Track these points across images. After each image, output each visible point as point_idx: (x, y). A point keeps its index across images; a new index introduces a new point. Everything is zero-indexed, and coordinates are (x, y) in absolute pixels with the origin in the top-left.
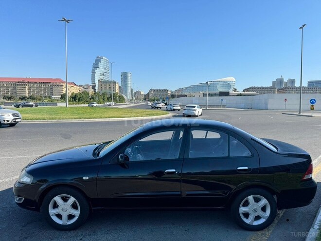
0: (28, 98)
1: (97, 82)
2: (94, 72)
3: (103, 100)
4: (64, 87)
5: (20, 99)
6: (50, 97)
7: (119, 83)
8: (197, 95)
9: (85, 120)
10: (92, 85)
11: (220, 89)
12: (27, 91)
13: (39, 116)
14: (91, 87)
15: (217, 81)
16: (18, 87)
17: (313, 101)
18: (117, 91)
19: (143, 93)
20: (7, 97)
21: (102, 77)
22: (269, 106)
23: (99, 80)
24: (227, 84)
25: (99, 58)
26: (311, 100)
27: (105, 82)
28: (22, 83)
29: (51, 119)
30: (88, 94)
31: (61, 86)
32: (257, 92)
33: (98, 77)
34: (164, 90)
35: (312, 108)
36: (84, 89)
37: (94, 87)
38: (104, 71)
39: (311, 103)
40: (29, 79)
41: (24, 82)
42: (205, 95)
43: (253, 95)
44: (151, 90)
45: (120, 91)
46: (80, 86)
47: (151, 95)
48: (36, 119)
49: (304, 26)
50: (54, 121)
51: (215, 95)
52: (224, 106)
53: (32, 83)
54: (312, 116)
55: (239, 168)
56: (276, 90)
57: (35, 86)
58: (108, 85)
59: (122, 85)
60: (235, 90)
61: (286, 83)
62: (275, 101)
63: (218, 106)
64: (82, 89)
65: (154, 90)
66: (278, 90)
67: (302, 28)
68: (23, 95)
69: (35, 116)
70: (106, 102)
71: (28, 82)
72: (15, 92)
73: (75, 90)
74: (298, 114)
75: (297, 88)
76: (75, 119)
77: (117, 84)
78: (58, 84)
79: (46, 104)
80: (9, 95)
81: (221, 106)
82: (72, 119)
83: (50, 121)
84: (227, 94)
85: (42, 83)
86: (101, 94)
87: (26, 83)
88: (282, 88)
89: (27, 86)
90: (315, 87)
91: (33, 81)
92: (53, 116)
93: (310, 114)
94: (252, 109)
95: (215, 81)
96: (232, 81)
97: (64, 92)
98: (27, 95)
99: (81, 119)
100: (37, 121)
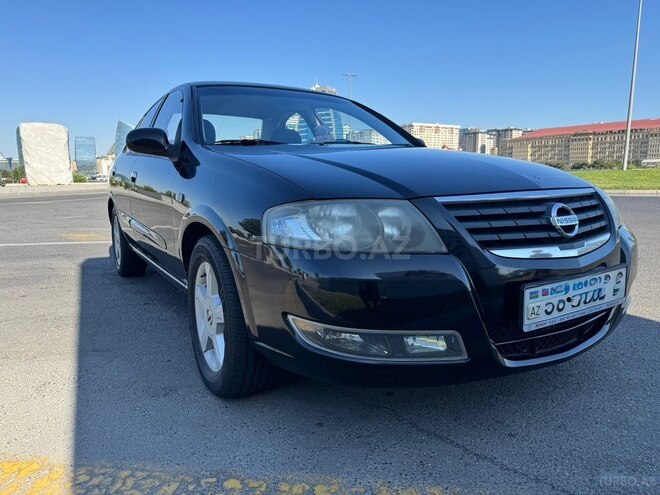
0: (590, 167)
5: (574, 167)
6: (637, 163)
9: (627, 191)
12: (590, 151)
16: (574, 144)
28: (581, 135)
40: (598, 125)
41: (587, 134)
53: (601, 133)
57: (608, 139)
71: (594, 134)
72: (567, 156)
80: (555, 161)
87: (591, 134)
89: (591, 142)
91: (604, 130)
98: (589, 160)
99: (618, 189)
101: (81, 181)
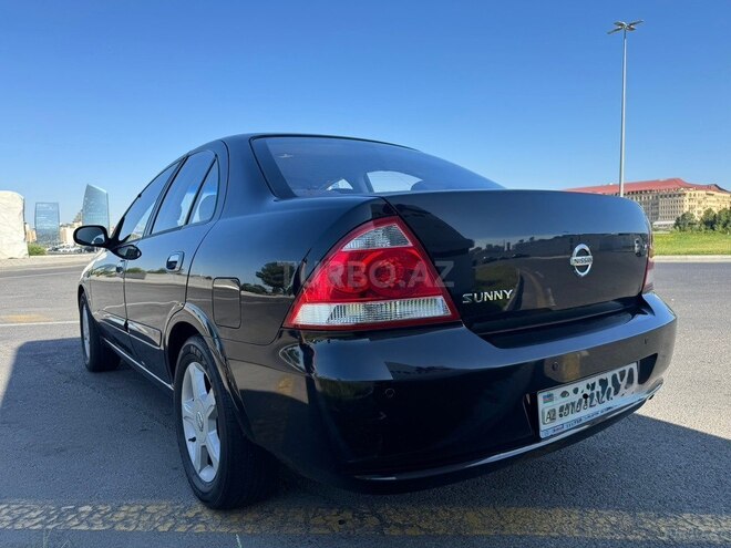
4: (686, 198)
31: (680, 195)
73: (717, 203)
78: (672, 192)
97: (685, 210)
101: (38, 254)
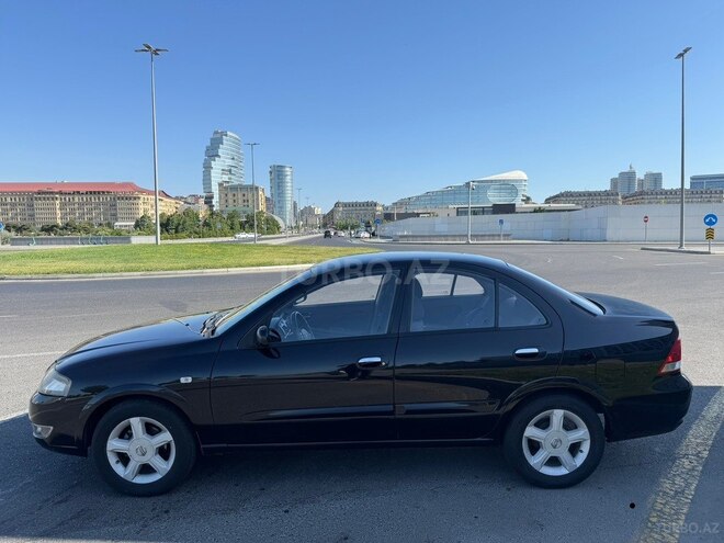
0: (61, 229)
1: (215, 190)
2: (207, 167)
3: (232, 228)
4: (141, 201)
5: (43, 229)
6: (109, 225)
7: (265, 191)
8: (442, 213)
10: (205, 195)
11: (494, 198)
12: (58, 212)
13: (101, 265)
14: (202, 201)
15: (487, 181)
16: (38, 204)
17: (711, 220)
18: (262, 207)
19: (318, 211)
20: (14, 227)
21: (226, 178)
22: (610, 234)
23: (220, 185)
24: (510, 187)
25: (218, 136)
26: (706, 218)
27: (234, 188)
28: (46, 193)
29: (129, 271)
30: (197, 216)
31: (135, 199)
32: (577, 204)
33: (217, 177)
34: (367, 204)
35: (710, 235)
36: (187, 206)
37: (208, 201)
38: (231, 162)
39: (707, 224)
40: (63, 184)
41: (52, 193)
42: (459, 212)
43: (569, 210)
44: (337, 205)
45: (268, 208)
46: (177, 198)
47: (337, 217)
48: (96, 272)
49: (685, 51)
50: (136, 275)
51: (483, 211)
52: (507, 236)
53: (68, 193)
54: (709, 253)
55: (518, 352)
56: (620, 197)
57: (76, 200)
58: (240, 196)
59: (272, 195)
60: (527, 200)
61: (641, 182)
62: (623, 222)
63: (493, 235)
64: (182, 206)
65: (345, 205)
66: (624, 198)
67: (681, 55)
68: (50, 222)
69: (92, 266)
70: (239, 232)
71: (61, 193)
72: (32, 216)
73: (167, 208)
74: (676, 248)
75: (666, 192)
76: (183, 269)
77: (260, 193)
78: (129, 195)
79: (106, 240)
80: (18, 221)
81: (499, 235)
82: (176, 269)
83: (127, 275)
84: (509, 209)
85: (91, 193)
86: (225, 216)
87: (57, 193)
88: (634, 192)
89: (58, 202)
90: (707, 188)
91: (71, 190)
92: (133, 265)
93: (706, 249)
94: (568, 240)
95: (482, 182)
96: (521, 181)
97: (141, 214)
98: (59, 221)
99: (195, 268)
100: (99, 277)
